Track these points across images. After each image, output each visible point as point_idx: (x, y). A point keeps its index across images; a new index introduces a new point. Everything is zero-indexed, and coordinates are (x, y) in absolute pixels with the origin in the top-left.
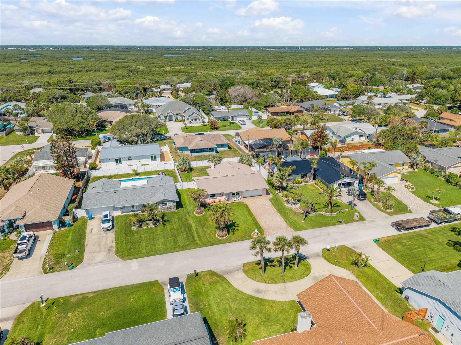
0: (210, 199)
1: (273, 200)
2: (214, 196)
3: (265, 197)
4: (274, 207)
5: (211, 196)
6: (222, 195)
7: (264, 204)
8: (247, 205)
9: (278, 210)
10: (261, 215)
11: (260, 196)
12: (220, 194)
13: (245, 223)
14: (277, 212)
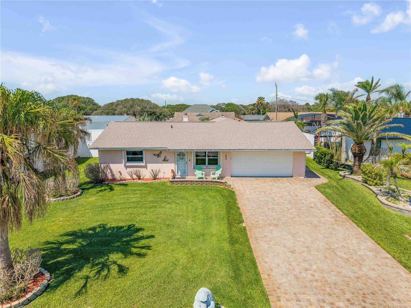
0: (127, 167)
1: (329, 187)
2: (141, 160)
3: (303, 181)
4: (333, 207)
5: (129, 160)
6: (165, 160)
7: (297, 196)
8: (234, 192)
9: (352, 217)
10: (276, 225)
11: (285, 179)
12: (158, 156)
13: (185, 245)
14: (350, 224)
